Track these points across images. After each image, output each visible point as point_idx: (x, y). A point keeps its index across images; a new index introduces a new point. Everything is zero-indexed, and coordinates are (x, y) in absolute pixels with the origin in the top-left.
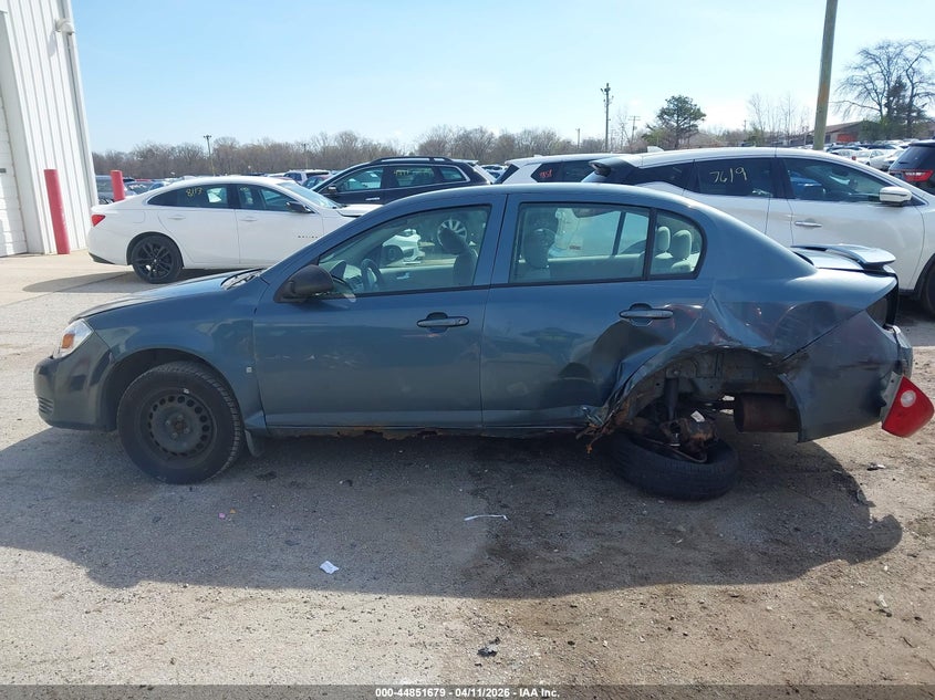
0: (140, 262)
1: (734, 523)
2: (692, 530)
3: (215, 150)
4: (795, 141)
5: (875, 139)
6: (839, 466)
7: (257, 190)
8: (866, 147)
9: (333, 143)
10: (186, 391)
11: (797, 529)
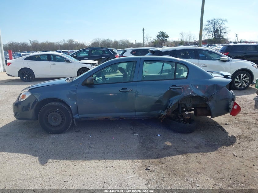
0: (22, 76)
1: (197, 138)
2: (188, 140)
3: (32, 44)
4: (192, 44)
5: (212, 44)
6: (219, 124)
7: (54, 56)
8: (210, 46)
9: (67, 43)
10: (58, 109)
11: (212, 139)
